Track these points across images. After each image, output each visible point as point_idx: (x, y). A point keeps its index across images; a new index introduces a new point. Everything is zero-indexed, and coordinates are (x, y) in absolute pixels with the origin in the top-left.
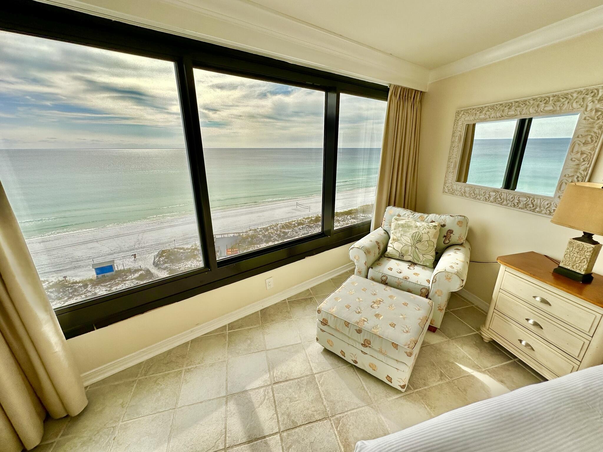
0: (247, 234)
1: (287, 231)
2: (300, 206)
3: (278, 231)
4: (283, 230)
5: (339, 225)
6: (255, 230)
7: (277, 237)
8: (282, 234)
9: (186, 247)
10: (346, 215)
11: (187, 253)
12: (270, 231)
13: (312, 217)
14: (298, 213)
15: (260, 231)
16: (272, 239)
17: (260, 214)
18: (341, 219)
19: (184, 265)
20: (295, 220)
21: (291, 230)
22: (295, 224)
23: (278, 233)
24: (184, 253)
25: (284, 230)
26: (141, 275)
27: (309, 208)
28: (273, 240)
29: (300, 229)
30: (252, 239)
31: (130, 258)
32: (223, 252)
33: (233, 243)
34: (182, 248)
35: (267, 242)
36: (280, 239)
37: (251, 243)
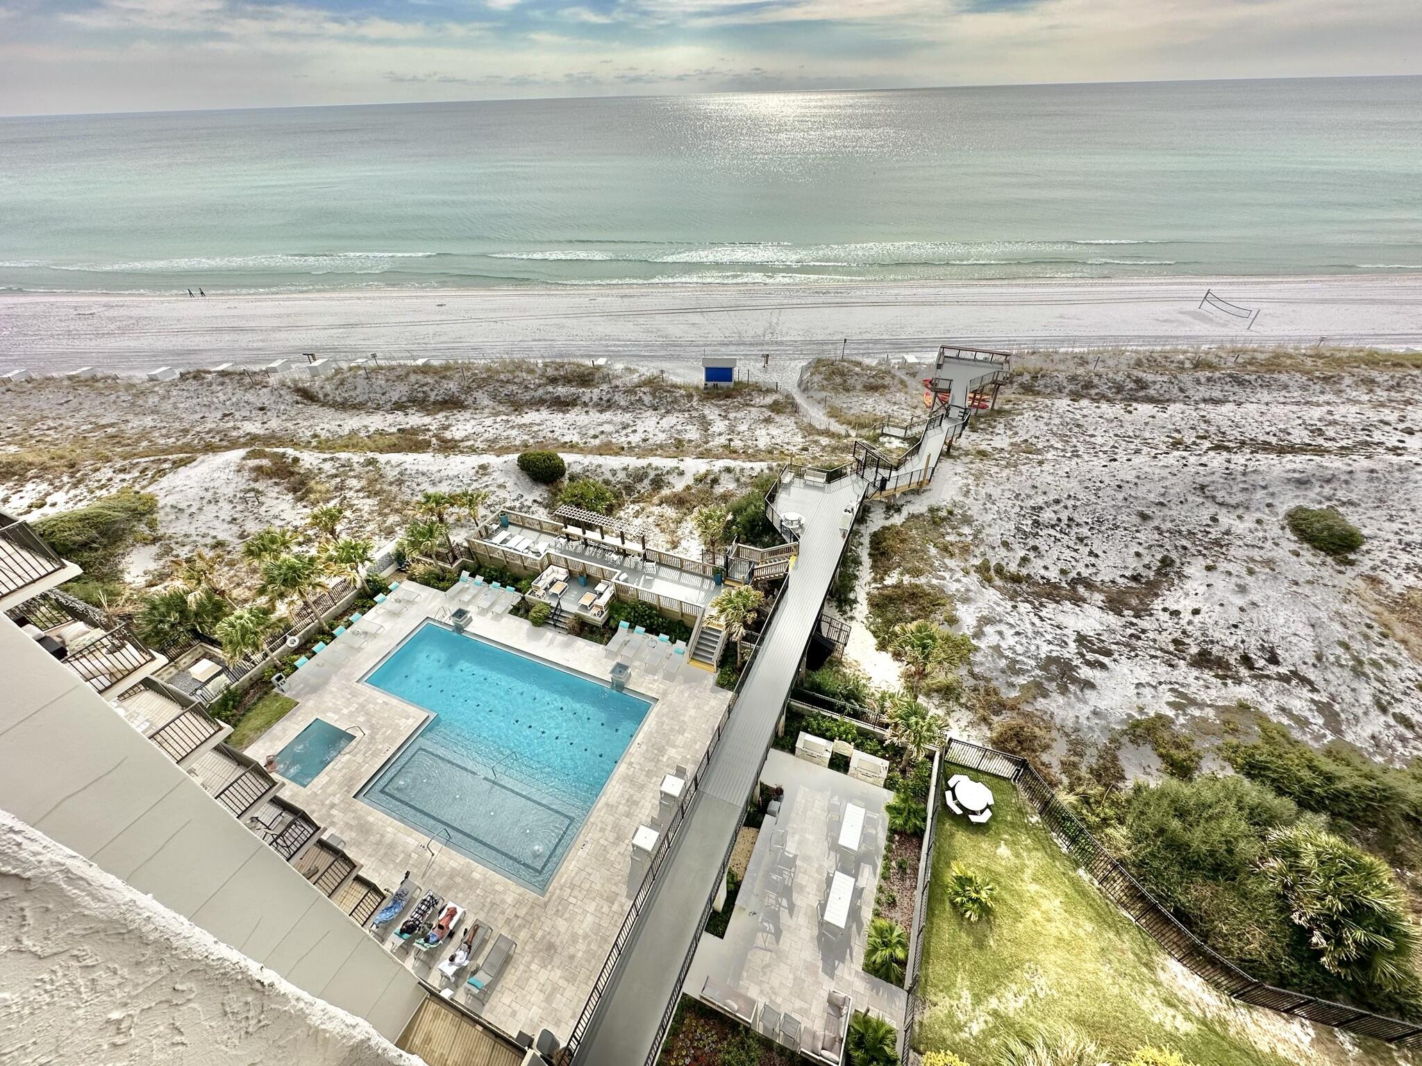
0: (1023, 361)
1: (1149, 377)
2: (1219, 304)
3: (1121, 373)
4: (1135, 373)
5: (1366, 398)
6: (1048, 355)
7: (1110, 388)
8: (1132, 385)
9: (867, 361)
11: (869, 378)
12: (1091, 367)
13: (1255, 351)
14: (1199, 329)
15: (1063, 361)
16: (1093, 392)
17: (1072, 310)
18: (1386, 377)
19: (857, 404)
20: (1185, 347)
21: (1165, 378)
22: (1183, 363)
23: (1118, 379)
24: (863, 375)
25: (1141, 374)
26: (776, 403)
27: (1252, 317)
28: (1097, 394)
29: (1198, 382)
30: (1035, 378)
31: (756, 360)
32: (960, 397)
33: (988, 380)
34: (859, 364)
35: (1076, 396)
36: (1119, 397)
37: (1028, 389)
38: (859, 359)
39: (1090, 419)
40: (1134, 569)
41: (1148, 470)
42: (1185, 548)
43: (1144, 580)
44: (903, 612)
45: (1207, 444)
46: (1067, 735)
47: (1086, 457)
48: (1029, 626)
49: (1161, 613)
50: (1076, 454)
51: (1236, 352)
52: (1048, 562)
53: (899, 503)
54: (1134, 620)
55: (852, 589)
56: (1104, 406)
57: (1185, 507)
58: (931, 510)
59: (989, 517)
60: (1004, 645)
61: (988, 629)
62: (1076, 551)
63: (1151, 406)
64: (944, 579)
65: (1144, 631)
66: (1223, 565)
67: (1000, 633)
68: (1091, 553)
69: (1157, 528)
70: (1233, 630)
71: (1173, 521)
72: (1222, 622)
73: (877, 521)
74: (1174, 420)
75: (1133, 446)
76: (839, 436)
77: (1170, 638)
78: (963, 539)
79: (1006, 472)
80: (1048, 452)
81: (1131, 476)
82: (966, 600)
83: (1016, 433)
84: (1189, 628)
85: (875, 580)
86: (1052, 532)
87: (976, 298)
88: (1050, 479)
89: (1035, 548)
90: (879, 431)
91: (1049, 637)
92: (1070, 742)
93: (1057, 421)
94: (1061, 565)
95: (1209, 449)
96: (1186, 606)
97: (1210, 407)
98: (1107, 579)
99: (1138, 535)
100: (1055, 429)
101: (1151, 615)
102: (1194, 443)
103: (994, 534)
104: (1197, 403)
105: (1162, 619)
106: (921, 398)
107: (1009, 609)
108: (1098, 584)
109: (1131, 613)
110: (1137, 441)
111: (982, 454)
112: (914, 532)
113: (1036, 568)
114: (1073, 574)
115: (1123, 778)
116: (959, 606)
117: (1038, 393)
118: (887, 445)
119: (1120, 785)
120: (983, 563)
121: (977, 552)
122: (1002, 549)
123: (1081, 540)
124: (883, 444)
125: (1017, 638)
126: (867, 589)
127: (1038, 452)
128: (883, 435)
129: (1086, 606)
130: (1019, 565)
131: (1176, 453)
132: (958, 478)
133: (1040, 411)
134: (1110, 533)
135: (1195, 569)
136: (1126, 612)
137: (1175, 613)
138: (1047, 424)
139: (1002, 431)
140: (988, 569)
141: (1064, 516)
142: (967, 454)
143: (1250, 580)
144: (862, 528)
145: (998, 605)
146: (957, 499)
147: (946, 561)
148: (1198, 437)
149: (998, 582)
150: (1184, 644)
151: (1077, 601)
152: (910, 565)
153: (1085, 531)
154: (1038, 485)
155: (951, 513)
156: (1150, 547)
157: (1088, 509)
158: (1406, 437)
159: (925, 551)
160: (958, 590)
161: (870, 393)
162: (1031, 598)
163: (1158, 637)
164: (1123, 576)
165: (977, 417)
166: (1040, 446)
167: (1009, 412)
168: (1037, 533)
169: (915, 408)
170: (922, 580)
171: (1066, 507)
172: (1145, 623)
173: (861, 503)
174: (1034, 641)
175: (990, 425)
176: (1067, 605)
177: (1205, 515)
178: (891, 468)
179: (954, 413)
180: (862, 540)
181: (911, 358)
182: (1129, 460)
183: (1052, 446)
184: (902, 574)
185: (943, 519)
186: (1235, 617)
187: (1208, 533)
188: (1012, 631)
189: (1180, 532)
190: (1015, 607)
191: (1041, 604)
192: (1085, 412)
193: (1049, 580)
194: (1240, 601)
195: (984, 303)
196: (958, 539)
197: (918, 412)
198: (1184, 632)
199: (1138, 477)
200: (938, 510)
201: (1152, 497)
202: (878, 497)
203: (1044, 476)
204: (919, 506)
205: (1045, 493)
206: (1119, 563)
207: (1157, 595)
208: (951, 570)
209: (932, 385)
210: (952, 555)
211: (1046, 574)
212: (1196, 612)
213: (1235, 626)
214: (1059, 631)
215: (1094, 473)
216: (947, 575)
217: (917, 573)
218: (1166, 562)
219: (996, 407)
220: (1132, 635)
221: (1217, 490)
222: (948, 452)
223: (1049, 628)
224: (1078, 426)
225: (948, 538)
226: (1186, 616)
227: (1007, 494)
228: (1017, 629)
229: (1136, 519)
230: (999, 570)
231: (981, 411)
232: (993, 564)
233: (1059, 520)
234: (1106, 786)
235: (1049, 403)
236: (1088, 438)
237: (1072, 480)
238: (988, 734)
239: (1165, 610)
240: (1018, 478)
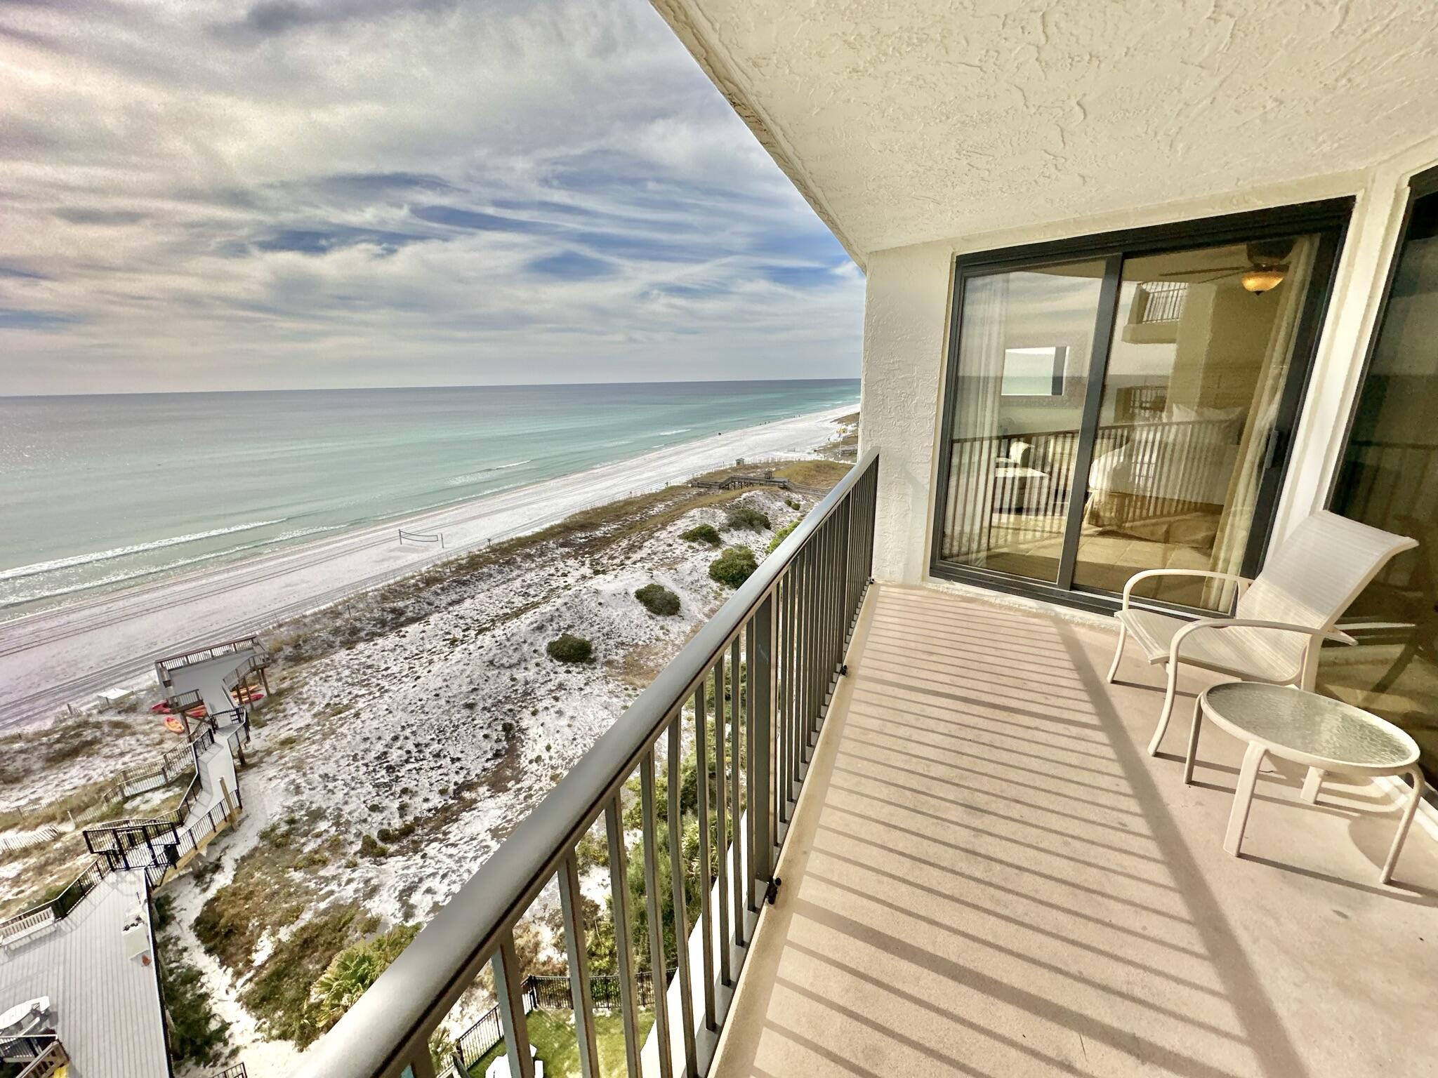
0: (273, 637)
1: (401, 604)
2: (412, 537)
3: (375, 611)
4: (388, 605)
5: (533, 565)
6: (296, 622)
7: (374, 625)
8: (390, 616)
9: (29, 729)
10: (543, 540)
11: (50, 746)
12: (347, 616)
13: (457, 560)
14: (412, 558)
15: (316, 621)
16: (363, 634)
17: (294, 577)
18: (534, 551)
19: (50, 787)
20: (411, 574)
21: (412, 601)
22: (417, 585)
23: (377, 616)
24: (35, 748)
25: (392, 605)
27: (440, 539)
28: (367, 635)
29: (438, 594)
30: (297, 646)
32: (220, 703)
33: (245, 670)
34: (19, 737)
35: (349, 644)
36: (387, 628)
37: (297, 659)
38: (15, 731)
39: (375, 657)
40: (491, 749)
41: (447, 671)
42: (511, 710)
43: (503, 752)
44: (306, 973)
45: (473, 633)
46: (542, 919)
47: (394, 688)
48: (448, 861)
49: (530, 766)
50: (383, 691)
51: (445, 565)
52: (424, 794)
53: (213, 859)
54: (519, 786)
55: (208, 1017)
56: (380, 641)
57: (491, 682)
58: (264, 836)
59: (340, 795)
60: (439, 898)
61: (415, 898)
62: (440, 767)
63: (416, 625)
64: (332, 893)
65: (530, 788)
66: (540, 706)
67: (429, 891)
68: (453, 760)
69: (484, 708)
70: (575, 743)
71: (490, 697)
72: (566, 743)
73: (190, 904)
74: (439, 626)
75: (424, 660)
76: (40, 847)
77: (548, 778)
78: (325, 837)
79: (327, 745)
80: (356, 702)
81: (440, 683)
82: (372, 892)
83: (313, 704)
84: (553, 762)
85: (238, 974)
86: (409, 766)
87: (170, 600)
88: (375, 724)
89: (405, 791)
90: (119, 798)
91: (471, 855)
92: (549, 922)
93: (347, 672)
94: (436, 788)
95: (476, 635)
96: (539, 749)
97: (456, 607)
98: (478, 771)
99: (475, 722)
100: (350, 680)
101: (526, 773)
102: (464, 636)
103: (356, 807)
104: (446, 608)
105: (534, 770)
106: (162, 729)
107: (421, 862)
108: (476, 780)
109: (512, 782)
110: (425, 655)
111: (288, 742)
112: (257, 875)
113: (419, 807)
114: (452, 787)
115: (597, 907)
116: (369, 904)
117: (311, 658)
118: (143, 807)
119: (600, 914)
120: (364, 843)
121: (351, 837)
122: (374, 815)
123: (437, 756)
124: (135, 810)
125: (446, 881)
126: (234, 994)
127: (347, 707)
128: (126, 799)
129: (479, 804)
130: (401, 816)
131: (458, 649)
132: (275, 782)
133: (323, 672)
134: (455, 734)
135: (527, 721)
136: (509, 785)
137: (538, 759)
138: (339, 680)
139: (295, 710)
140: (374, 844)
141: (410, 746)
142: (269, 752)
143: (559, 704)
144: (172, 930)
145: (408, 867)
146: (289, 803)
147: (322, 873)
148: (464, 631)
149: (392, 848)
150: (558, 775)
151: (470, 806)
152: (279, 914)
153: (436, 747)
154: (368, 735)
155: (291, 822)
156: (490, 726)
157: (425, 727)
158: (566, 579)
159: (288, 883)
160: (356, 891)
161: (67, 763)
162: (432, 836)
163: (541, 785)
164: (488, 760)
165: (257, 711)
166: (345, 702)
167: (291, 689)
168: (397, 776)
169: (161, 742)
170: (307, 917)
171: (406, 738)
172: (525, 784)
173: (149, 899)
174: (462, 870)
175: (278, 711)
176: (466, 816)
177: (505, 678)
178: (173, 827)
179: (222, 721)
180: (181, 945)
181: (114, 694)
182: (429, 672)
183: (357, 696)
184: (273, 934)
185: (287, 835)
186: (569, 733)
187: (516, 690)
188: (438, 878)
189: (500, 701)
190: (424, 856)
191: (445, 834)
192: (367, 653)
193: (436, 809)
194: (564, 721)
195: (186, 601)
196: (319, 841)
197: (168, 745)
198: (552, 767)
199: (445, 680)
200: (273, 830)
201: (465, 689)
202: (172, 874)
203: (368, 724)
204: (246, 841)
205: (379, 738)
206: (479, 753)
207: (519, 756)
208: (334, 877)
209: (169, 707)
210: (324, 863)
211: (430, 805)
212: (548, 748)
213: (574, 739)
214: (475, 843)
215: (410, 696)
216: (333, 886)
217: (296, 913)
218: (507, 728)
219: (272, 691)
220: (526, 798)
221: (501, 659)
222: (244, 764)
223: (466, 847)
224: (369, 667)
225: (307, 849)
226: (545, 755)
227: (344, 762)
228: (441, 873)
229: (465, 712)
230: (385, 836)
231: (256, 704)
232: (374, 835)
233: (408, 752)
234: (593, 926)
235: (327, 661)
236: (384, 673)
237: (395, 713)
238: (485, 993)
239: (531, 762)
240: (345, 741)
